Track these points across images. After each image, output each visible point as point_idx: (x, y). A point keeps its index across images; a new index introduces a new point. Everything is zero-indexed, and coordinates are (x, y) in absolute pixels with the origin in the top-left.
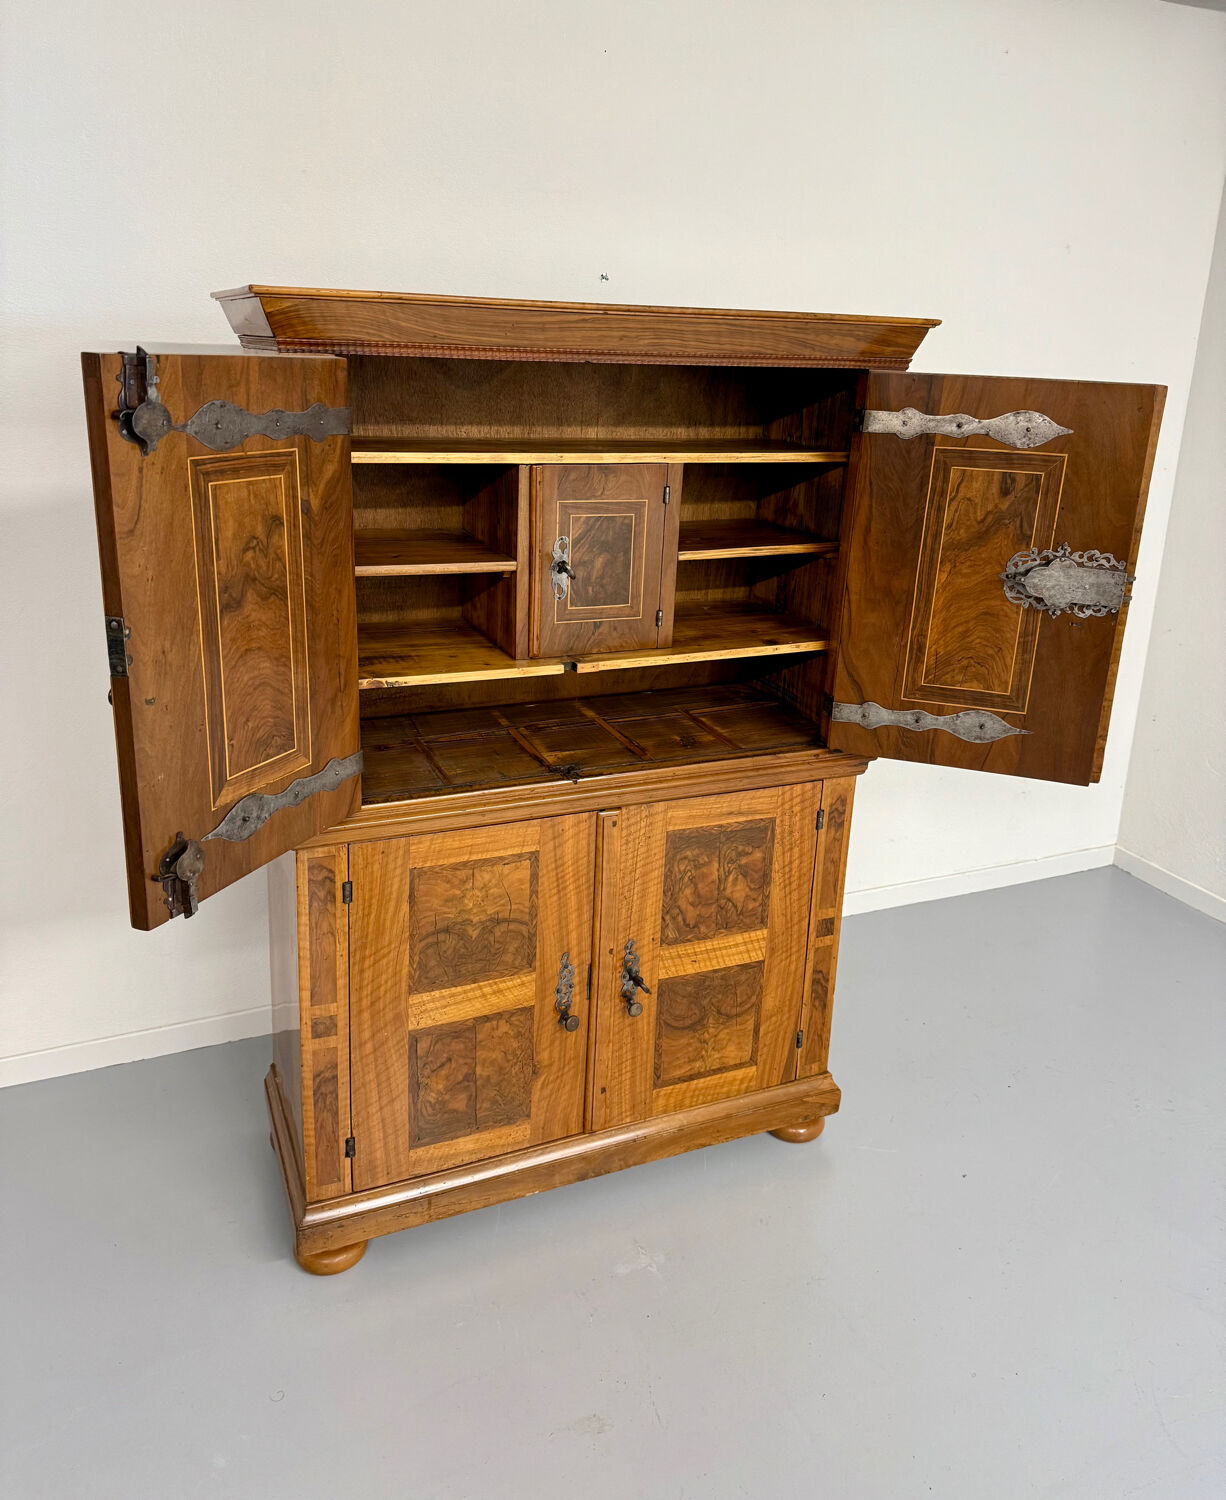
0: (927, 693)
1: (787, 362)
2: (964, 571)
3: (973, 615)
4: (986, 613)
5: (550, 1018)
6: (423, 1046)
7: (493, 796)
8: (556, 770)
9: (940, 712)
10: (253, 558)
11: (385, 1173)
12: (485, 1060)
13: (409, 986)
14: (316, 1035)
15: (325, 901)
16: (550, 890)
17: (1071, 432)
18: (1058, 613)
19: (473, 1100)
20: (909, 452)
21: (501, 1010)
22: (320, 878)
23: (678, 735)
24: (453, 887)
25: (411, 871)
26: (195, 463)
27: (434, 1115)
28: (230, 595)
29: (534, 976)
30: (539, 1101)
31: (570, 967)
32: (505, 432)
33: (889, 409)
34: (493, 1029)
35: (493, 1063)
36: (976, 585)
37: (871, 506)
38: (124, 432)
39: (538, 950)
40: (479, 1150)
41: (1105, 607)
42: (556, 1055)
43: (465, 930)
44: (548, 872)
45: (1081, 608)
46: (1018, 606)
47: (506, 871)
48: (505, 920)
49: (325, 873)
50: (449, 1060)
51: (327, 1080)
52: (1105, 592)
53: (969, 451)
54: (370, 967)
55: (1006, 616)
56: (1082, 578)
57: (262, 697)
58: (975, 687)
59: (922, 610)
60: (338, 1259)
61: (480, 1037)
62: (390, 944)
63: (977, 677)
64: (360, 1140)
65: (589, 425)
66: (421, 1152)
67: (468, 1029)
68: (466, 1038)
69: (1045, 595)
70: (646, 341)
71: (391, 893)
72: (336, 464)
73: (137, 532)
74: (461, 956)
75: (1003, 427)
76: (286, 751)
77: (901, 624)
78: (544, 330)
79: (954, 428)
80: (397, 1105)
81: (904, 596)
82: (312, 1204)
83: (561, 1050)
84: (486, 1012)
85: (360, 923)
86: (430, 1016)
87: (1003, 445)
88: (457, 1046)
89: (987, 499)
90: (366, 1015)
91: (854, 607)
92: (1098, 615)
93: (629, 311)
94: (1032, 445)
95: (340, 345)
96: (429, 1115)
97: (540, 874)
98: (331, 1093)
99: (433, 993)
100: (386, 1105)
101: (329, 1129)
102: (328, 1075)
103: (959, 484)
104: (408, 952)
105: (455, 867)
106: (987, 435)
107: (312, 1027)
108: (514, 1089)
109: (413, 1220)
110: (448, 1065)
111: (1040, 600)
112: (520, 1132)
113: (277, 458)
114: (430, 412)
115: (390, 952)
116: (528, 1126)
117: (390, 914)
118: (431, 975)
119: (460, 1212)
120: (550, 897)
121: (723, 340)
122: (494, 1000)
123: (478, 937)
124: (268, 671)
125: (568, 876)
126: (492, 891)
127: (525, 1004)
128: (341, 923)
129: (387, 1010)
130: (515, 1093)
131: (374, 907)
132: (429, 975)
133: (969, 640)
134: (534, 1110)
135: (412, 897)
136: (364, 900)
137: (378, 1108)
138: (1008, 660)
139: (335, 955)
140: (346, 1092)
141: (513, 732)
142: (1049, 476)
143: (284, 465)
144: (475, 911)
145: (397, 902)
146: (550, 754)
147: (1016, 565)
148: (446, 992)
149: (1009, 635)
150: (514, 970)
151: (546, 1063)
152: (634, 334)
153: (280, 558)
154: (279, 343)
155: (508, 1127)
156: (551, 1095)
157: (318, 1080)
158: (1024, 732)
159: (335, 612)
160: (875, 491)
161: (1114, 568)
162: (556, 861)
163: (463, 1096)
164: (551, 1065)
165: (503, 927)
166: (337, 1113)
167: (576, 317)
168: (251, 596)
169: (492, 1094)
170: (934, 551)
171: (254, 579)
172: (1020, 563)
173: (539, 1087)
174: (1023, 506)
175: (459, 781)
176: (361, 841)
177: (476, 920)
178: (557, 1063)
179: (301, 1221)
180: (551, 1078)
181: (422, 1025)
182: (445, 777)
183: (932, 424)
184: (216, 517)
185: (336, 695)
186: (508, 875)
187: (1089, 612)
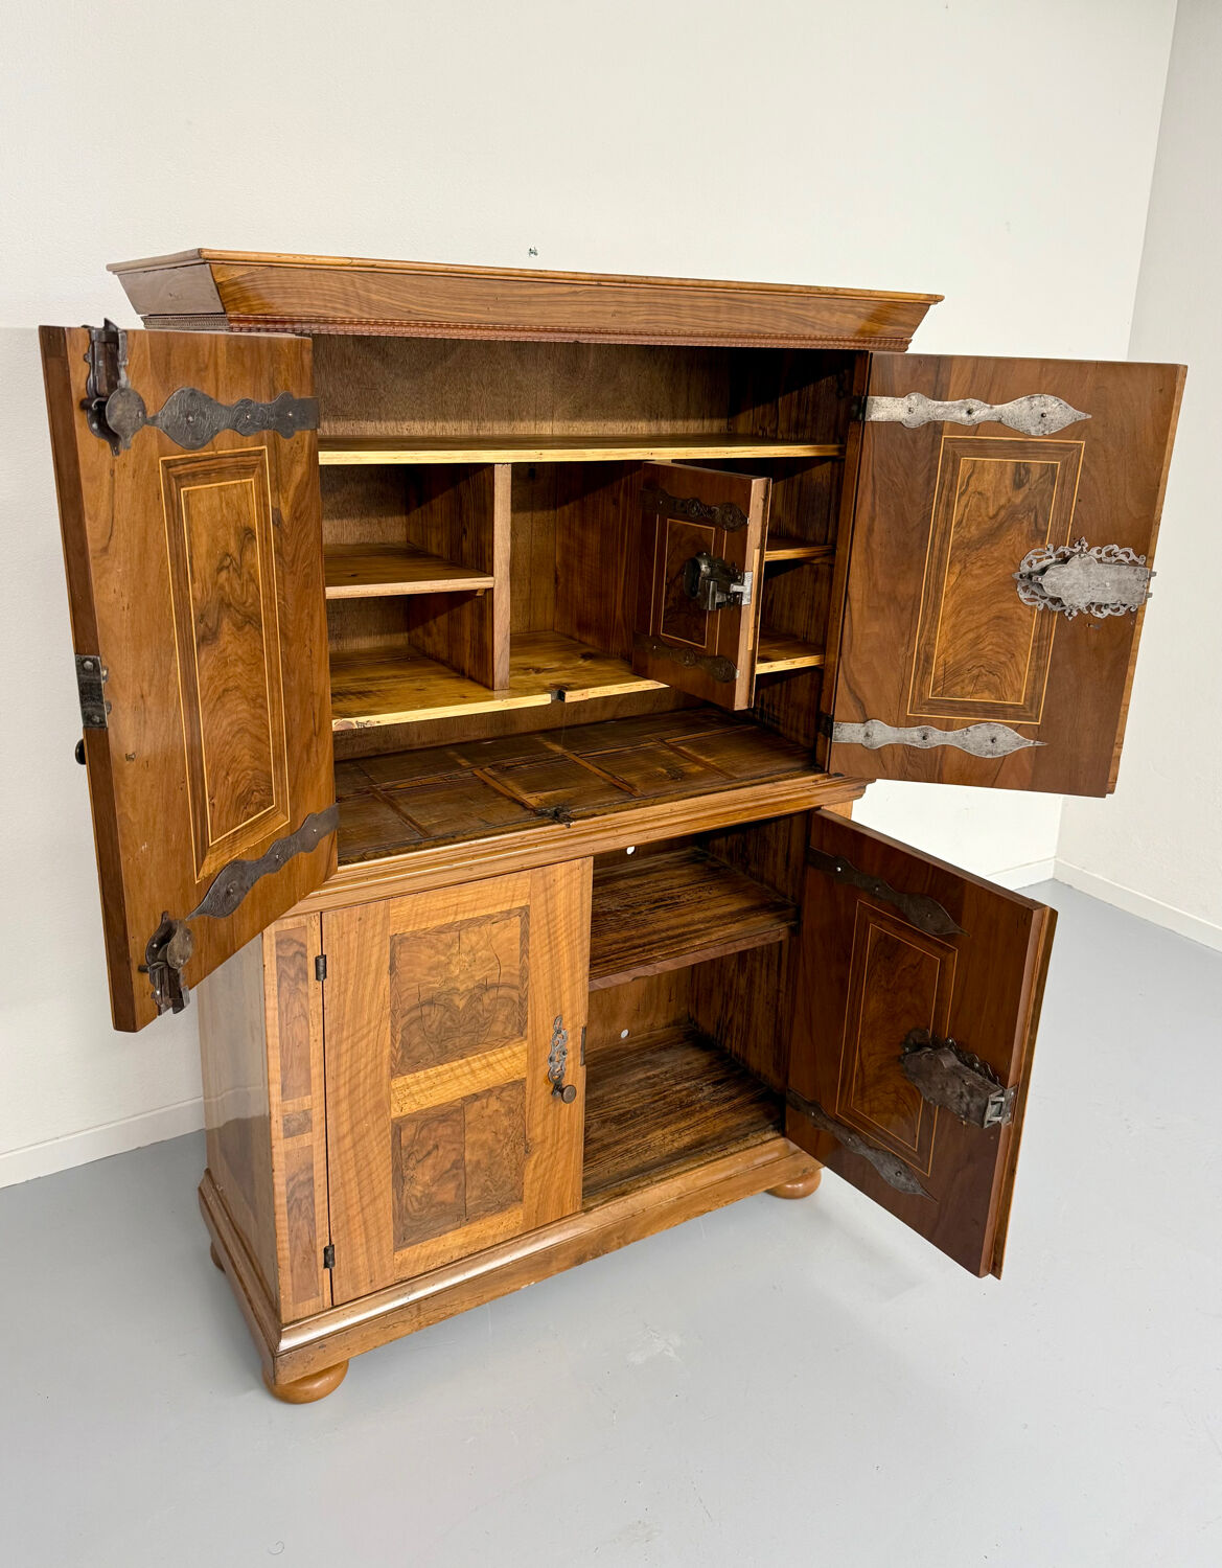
0: (934, 706)
1: (787, 342)
2: (976, 572)
3: (985, 620)
4: (998, 617)
5: (543, 1090)
6: (407, 1133)
7: (481, 847)
8: (543, 814)
9: (948, 726)
10: (227, 579)
11: (368, 1281)
12: (474, 1143)
13: (391, 1068)
14: (289, 1133)
15: (295, 980)
16: (542, 948)
17: (1090, 416)
18: (1075, 613)
19: (462, 1188)
20: (915, 442)
21: (491, 1086)
22: (290, 953)
23: (663, 766)
24: (438, 952)
25: (392, 938)
26: (168, 465)
27: (421, 1210)
28: (207, 625)
29: (526, 1045)
30: (532, 1183)
31: (563, 1032)
32: (451, 428)
33: (893, 395)
34: (483, 1108)
35: (482, 1146)
36: (988, 586)
37: (873, 505)
38: (95, 426)
39: (529, 1016)
40: (469, 1244)
41: (1124, 605)
42: (549, 1130)
43: (452, 1000)
44: (539, 928)
45: (1099, 607)
46: (1032, 608)
47: (495, 931)
48: (497, 986)
49: (295, 948)
50: (436, 1147)
51: (302, 1184)
52: (1126, 589)
53: (980, 440)
54: (347, 1051)
55: (1020, 619)
56: (1102, 575)
57: (240, 746)
58: (987, 698)
59: (929, 617)
60: (317, 1385)
61: (469, 1118)
62: (369, 1022)
63: (988, 687)
64: (339, 1249)
65: (544, 419)
66: (406, 1252)
67: (457, 1111)
68: (454, 1121)
69: (1063, 595)
70: (640, 318)
71: (369, 965)
72: (305, 465)
73: (111, 551)
74: (449, 1029)
75: (1017, 412)
76: (265, 808)
77: (907, 633)
78: (529, 303)
79: (964, 415)
80: (380, 1204)
81: (910, 603)
82: (287, 1325)
83: (554, 1124)
84: (475, 1090)
85: (336, 1000)
86: (415, 1100)
87: (1016, 433)
88: (444, 1130)
89: (1000, 492)
90: (344, 1106)
91: (856, 616)
92: (1117, 614)
93: (625, 282)
94: (1047, 432)
95: (301, 322)
96: (415, 1211)
97: (531, 931)
98: (307, 1197)
99: (417, 1074)
100: (368, 1205)
101: (306, 1239)
102: (302, 1178)
103: (970, 477)
104: (389, 1030)
105: (440, 931)
106: (1000, 421)
107: (284, 1125)
108: (507, 1172)
109: (401, 1329)
110: (434, 1153)
111: (1056, 600)
112: (513, 1219)
113: (246, 458)
114: (367, 405)
115: (369, 1032)
116: (521, 1212)
117: (369, 989)
118: (415, 1053)
119: (452, 1314)
120: (542, 956)
121: (722, 316)
122: (483, 1075)
123: (465, 1006)
124: (245, 715)
125: (560, 932)
126: (480, 954)
127: (517, 1077)
128: (314, 1005)
129: (367, 1097)
130: (506, 1175)
131: (352, 981)
132: (413, 1054)
133: (980, 646)
134: (527, 1193)
135: (392, 968)
136: (340, 974)
137: (359, 1209)
138: (1021, 667)
139: (308, 1042)
140: (324, 1194)
141: (477, 772)
142: (1065, 464)
143: (254, 466)
144: (462, 977)
145: (377, 974)
146: (531, 795)
147: (1030, 564)
148: (431, 1072)
149: (1022, 640)
150: (506, 1040)
151: (539, 1140)
152: (628, 309)
153: (253, 580)
154: (231, 320)
155: (499, 1215)
156: (544, 1175)
157: (291, 1185)
158: (1038, 744)
159: (307, 642)
160: (878, 486)
161: (1134, 563)
162: (547, 915)
163: (452, 1185)
164: (543, 1141)
165: (493, 993)
166: (313, 1219)
167: (566, 289)
168: (226, 626)
169: (482, 1180)
170: (941, 550)
171: (229, 605)
172: (1034, 562)
173: (532, 1166)
174: (1038, 499)
175: (439, 832)
176: (337, 908)
177: (462, 988)
178: (549, 1141)
179: (277, 1345)
180: (545, 1156)
181: (407, 1111)
182: (420, 827)
183: (940, 411)
184: (190, 530)
185: (311, 740)
186: (498, 933)
187: (1107, 612)
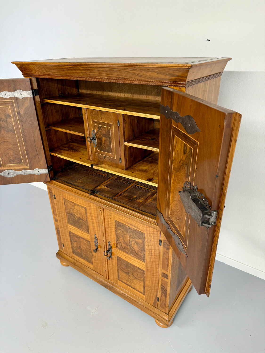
5: (94, 247)
6: (71, 235)
8: (93, 191)
10: (2, 123)
12: (82, 246)
13: (67, 222)
15: (52, 197)
16: (90, 218)
19: (81, 252)
21: (84, 238)
24: (71, 206)
25: (64, 198)
27: (75, 250)
29: (89, 235)
30: (94, 262)
34: (83, 241)
35: (84, 248)
39: (89, 230)
43: (75, 217)
47: (81, 209)
49: (51, 191)
54: (60, 214)
57: (10, 151)
64: (65, 245)
65: (149, 95)
66: (74, 255)
67: (78, 237)
71: (61, 201)
72: (28, 104)
74: (75, 222)
76: (20, 163)
82: (60, 251)
84: (81, 236)
85: (58, 204)
87: (185, 130)
89: (181, 153)
90: (62, 222)
97: (87, 213)
98: (59, 233)
99: (71, 226)
103: (176, 143)
104: (66, 214)
105: (71, 202)
106: (182, 124)
110: (76, 242)
113: (6, 102)
115: (63, 213)
116: (93, 266)
118: (70, 222)
123: (77, 220)
124: (11, 146)
125: (93, 217)
126: (78, 211)
127: (89, 240)
128: (55, 202)
130: (89, 257)
133: (177, 208)
136: (57, 200)
138: (184, 224)
144: (76, 214)
145: (63, 204)
147: (185, 186)
150: (85, 231)
155: (89, 263)
157: (57, 229)
158: (187, 256)
162: (90, 212)
165: (82, 220)
168: (3, 131)
169: (85, 254)
171: (3, 127)
173: (94, 259)
174: (188, 161)
178: (97, 257)
181: (71, 231)
185: (36, 155)
